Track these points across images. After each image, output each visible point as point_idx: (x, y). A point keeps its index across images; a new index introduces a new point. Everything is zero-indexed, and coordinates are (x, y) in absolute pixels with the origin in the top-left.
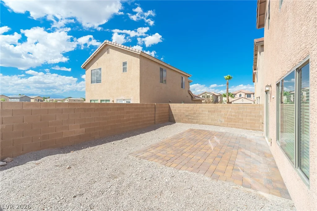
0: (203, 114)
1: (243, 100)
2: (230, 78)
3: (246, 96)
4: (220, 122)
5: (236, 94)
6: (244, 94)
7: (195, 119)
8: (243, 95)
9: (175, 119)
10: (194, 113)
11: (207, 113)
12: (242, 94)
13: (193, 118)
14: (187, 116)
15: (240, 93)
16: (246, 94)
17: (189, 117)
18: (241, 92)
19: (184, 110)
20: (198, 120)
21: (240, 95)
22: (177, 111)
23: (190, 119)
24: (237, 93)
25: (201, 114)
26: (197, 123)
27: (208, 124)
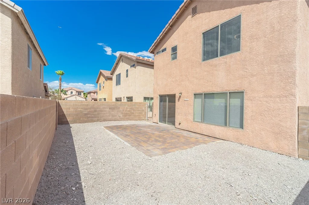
0: (104, 111)
1: (76, 97)
2: (63, 74)
3: (77, 93)
4: (118, 118)
5: (67, 91)
6: (75, 91)
7: (96, 117)
8: (74, 93)
9: (68, 120)
10: (95, 111)
11: (108, 110)
12: (73, 91)
13: (93, 116)
14: (86, 114)
15: (71, 91)
16: (77, 92)
17: (89, 116)
18: (72, 89)
19: (82, 108)
20: (98, 117)
21: (72, 93)
22: (72, 110)
23: (90, 117)
24: (69, 90)
25: (102, 111)
26: (98, 121)
27: (109, 121)
